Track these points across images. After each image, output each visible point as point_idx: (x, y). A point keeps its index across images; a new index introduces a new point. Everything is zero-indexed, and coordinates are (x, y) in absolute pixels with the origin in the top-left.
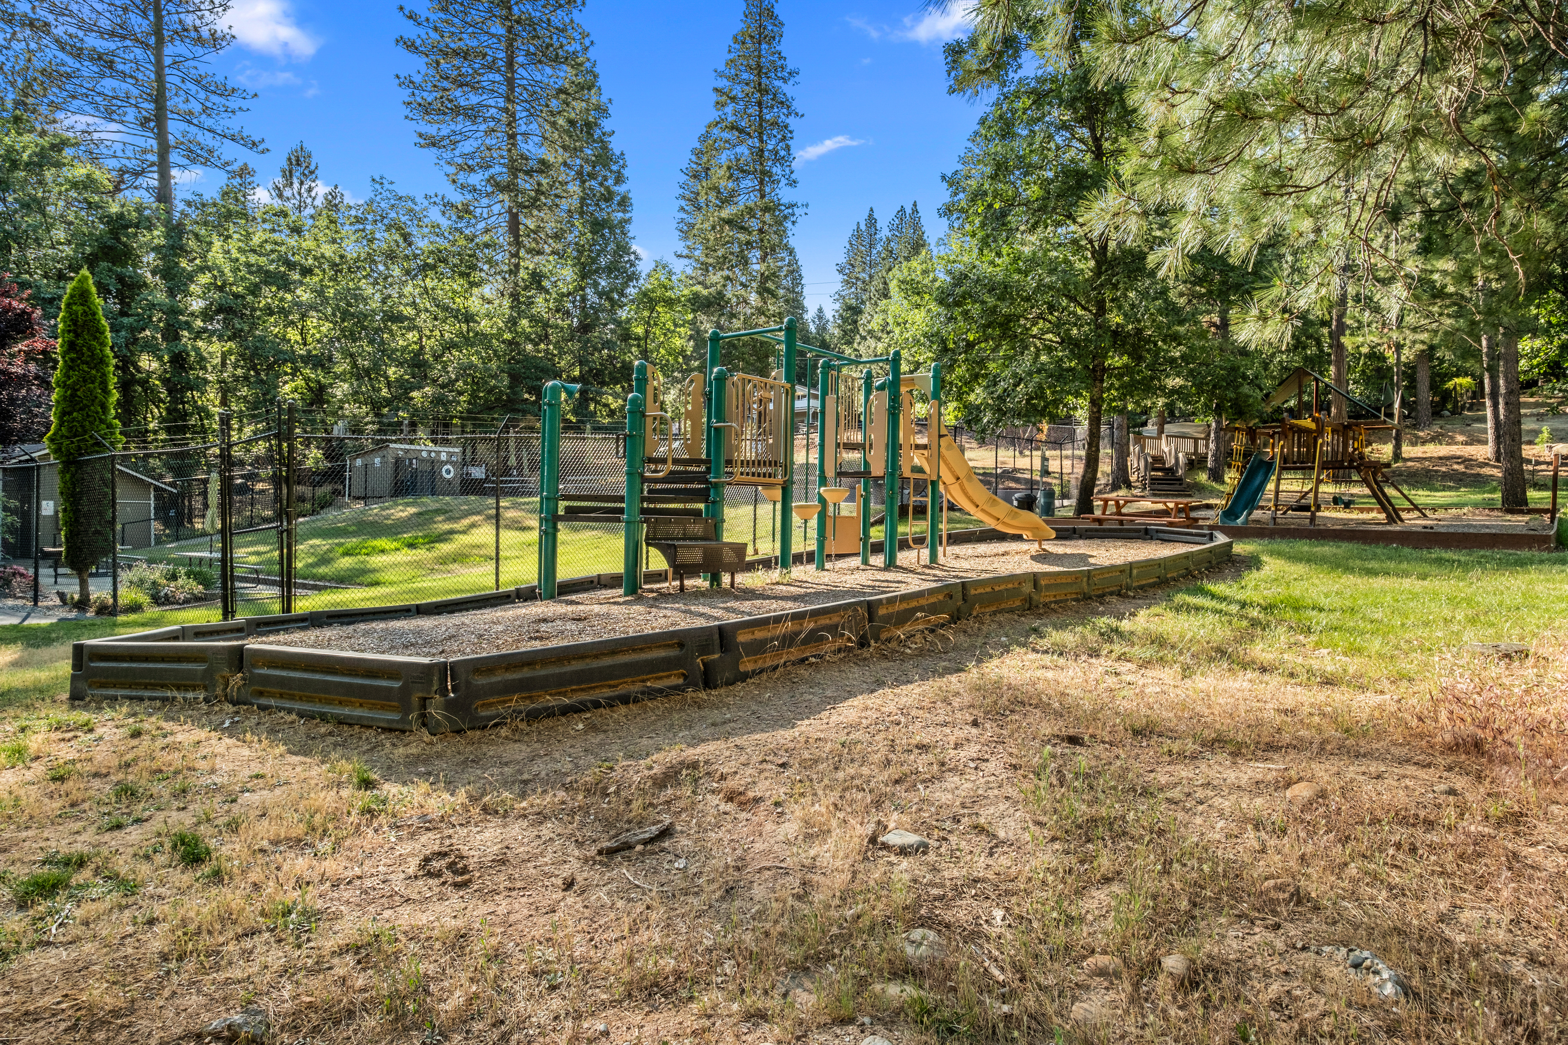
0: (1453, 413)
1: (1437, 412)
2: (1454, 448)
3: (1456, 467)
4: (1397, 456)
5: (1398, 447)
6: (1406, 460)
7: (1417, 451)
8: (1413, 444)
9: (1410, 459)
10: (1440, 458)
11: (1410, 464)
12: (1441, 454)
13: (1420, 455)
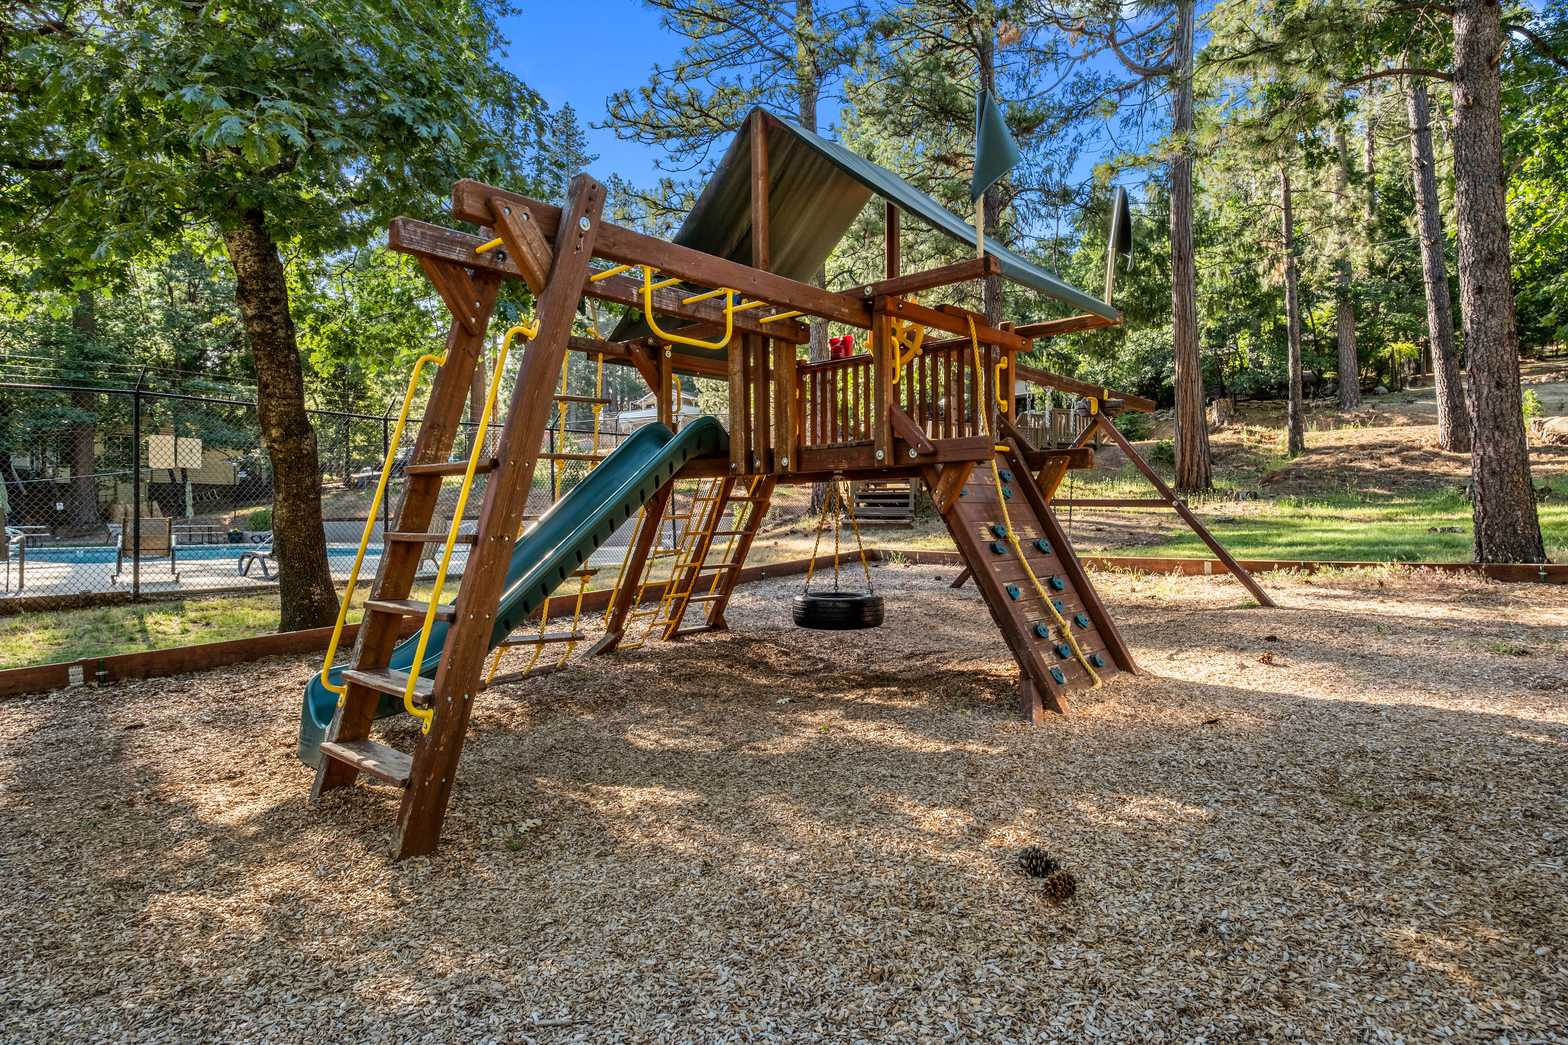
0: (1391, 389)
1: (1368, 390)
2: (1384, 430)
3: (1387, 460)
4: (1296, 446)
5: (1297, 432)
6: (1308, 451)
7: (1329, 438)
8: (1323, 427)
9: (1316, 451)
10: (1362, 447)
11: (1314, 458)
12: (1364, 441)
13: (1332, 443)
